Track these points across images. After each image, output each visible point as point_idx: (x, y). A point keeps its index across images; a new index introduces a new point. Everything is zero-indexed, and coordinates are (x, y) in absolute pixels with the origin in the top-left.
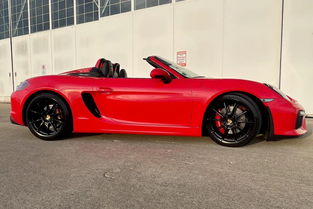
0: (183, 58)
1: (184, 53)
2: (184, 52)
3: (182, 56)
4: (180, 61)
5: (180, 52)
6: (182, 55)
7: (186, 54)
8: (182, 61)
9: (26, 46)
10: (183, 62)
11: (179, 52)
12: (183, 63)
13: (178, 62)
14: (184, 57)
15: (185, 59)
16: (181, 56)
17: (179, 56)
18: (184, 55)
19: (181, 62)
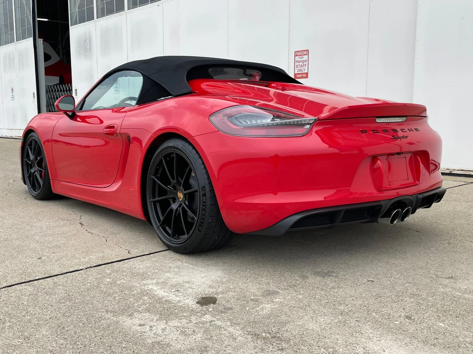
0: (305, 63)
1: (305, 53)
2: (305, 51)
3: (302, 60)
4: (298, 68)
5: (299, 51)
6: (302, 58)
7: (308, 55)
8: (303, 68)
9: (90, 40)
10: (303, 70)
11: (297, 52)
12: (303, 72)
13: (296, 69)
14: (305, 61)
15: (307, 65)
16: (300, 60)
17: (297, 58)
18: (305, 58)
19: (300, 70)
